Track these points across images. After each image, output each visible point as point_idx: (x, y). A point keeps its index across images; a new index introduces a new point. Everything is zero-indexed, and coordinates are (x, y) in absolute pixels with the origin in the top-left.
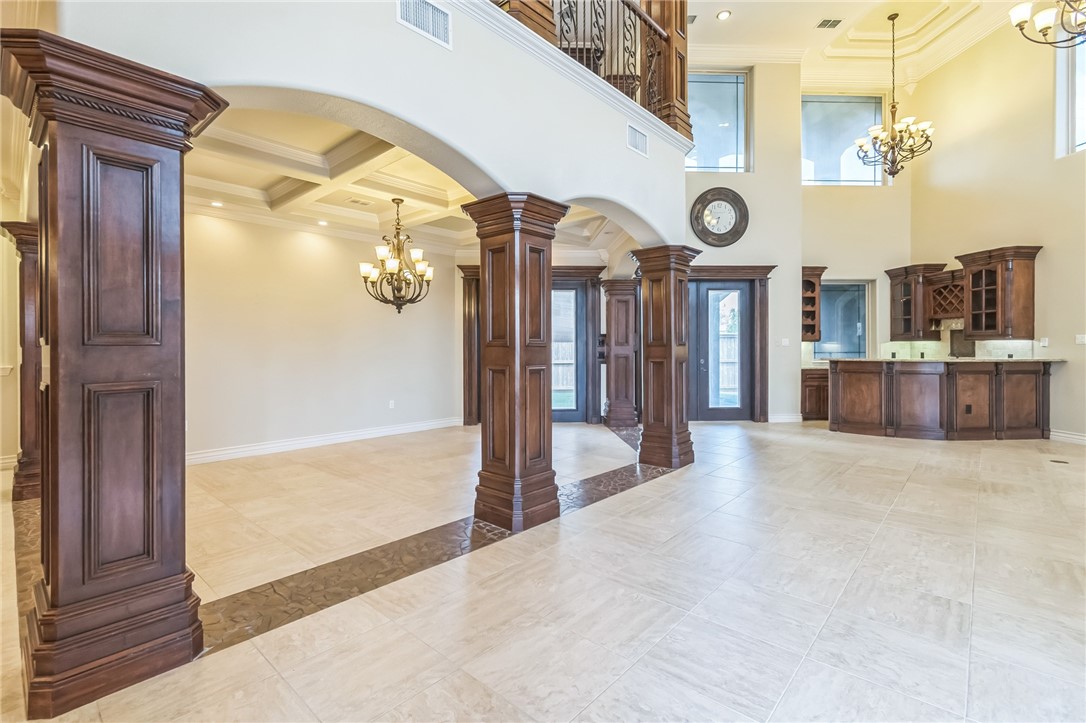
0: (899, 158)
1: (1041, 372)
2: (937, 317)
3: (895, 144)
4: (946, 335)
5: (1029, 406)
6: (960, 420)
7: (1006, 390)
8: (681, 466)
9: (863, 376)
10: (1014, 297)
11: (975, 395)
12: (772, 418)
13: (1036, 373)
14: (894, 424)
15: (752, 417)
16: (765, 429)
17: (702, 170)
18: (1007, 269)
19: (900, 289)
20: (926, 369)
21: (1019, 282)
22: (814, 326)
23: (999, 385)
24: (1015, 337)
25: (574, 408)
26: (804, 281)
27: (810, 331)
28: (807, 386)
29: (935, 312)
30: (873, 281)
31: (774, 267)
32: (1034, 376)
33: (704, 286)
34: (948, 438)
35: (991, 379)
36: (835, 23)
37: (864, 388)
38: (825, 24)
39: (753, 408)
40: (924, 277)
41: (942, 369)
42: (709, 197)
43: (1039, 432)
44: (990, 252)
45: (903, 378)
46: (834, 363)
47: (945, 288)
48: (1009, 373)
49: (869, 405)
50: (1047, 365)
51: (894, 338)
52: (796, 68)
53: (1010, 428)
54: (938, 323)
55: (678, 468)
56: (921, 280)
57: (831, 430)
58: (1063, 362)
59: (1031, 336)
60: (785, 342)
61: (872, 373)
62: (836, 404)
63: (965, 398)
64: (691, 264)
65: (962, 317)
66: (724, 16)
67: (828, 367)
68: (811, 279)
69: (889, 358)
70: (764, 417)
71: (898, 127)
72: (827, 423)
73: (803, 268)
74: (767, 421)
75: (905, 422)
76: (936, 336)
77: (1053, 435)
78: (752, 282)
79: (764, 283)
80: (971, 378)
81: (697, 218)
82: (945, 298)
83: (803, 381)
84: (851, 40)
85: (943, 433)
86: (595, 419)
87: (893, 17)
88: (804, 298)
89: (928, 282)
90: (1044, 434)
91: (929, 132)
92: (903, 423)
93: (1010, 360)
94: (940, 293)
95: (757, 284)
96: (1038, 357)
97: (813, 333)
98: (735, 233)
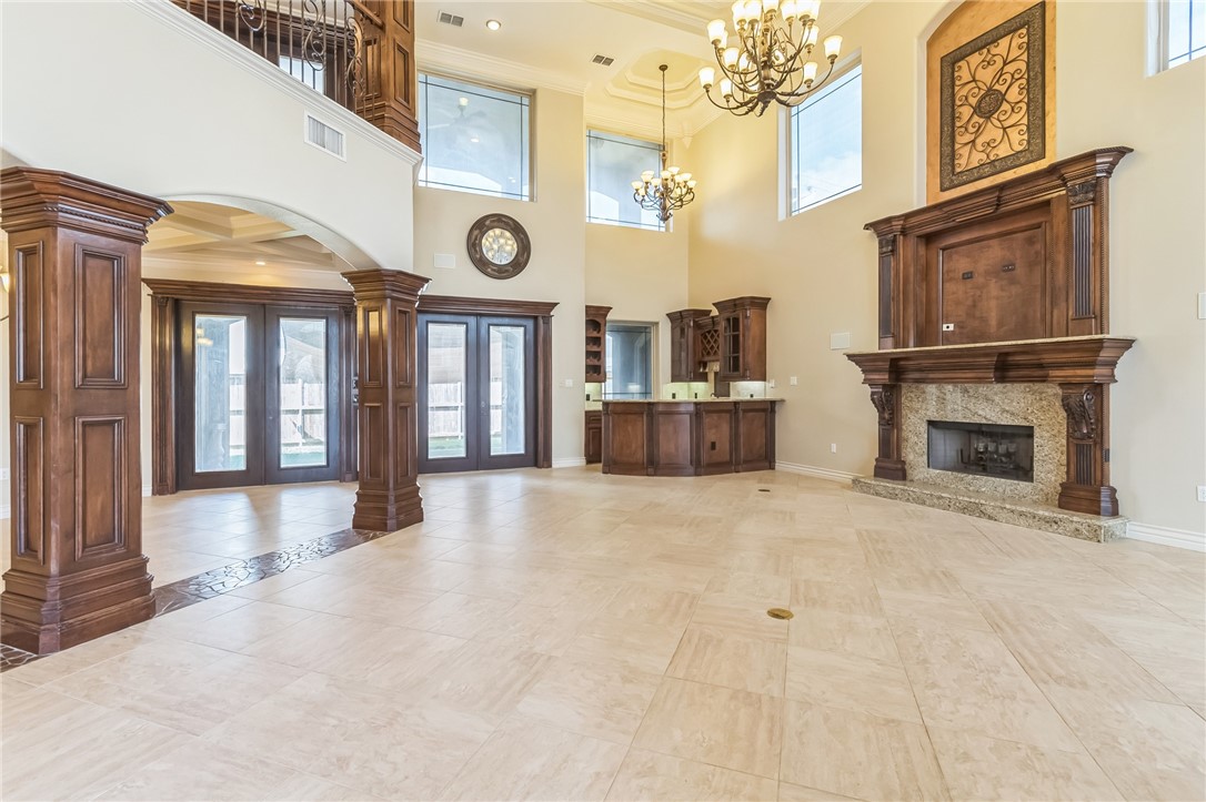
0: (668, 204)
1: (768, 409)
2: (706, 359)
3: (665, 192)
4: (711, 377)
5: (760, 441)
6: (705, 458)
7: (742, 429)
8: (399, 528)
9: (630, 417)
10: (750, 342)
11: (719, 432)
12: (555, 464)
13: (764, 410)
14: (653, 465)
15: (536, 464)
16: (548, 477)
17: (505, 196)
18: (746, 317)
19: (678, 331)
20: (682, 409)
21: (754, 329)
22: (599, 367)
23: (737, 421)
24: (753, 379)
25: (324, 463)
26: (587, 322)
27: (595, 371)
28: (590, 429)
29: (703, 355)
30: (657, 323)
31: (556, 304)
32: (763, 414)
33: (485, 322)
34: (697, 474)
35: (731, 417)
36: (609, 61)
37: (630, 428)
38: (598, 59)
39: (537, 454)
40: (694, 322)
41: (691, 408)
42: (488, 223)
43: (767, 464)
44: (735, 300)
45: (661, 419)
46: (606, 404)
47: (709, 332)
48: (744, 411)
49: (634, 446)
50: (773, 403)
51: (675, 378)
52: (578, 101)
53: (746, 462)
54: (705, 365)
55: (394, 531)
56: (692, 324)
57: (604, 473)
58: (783, 401)
59: (763, 378)
60: (569, 383)
61: (635, 414)
62: (607, 446)
63: (710, 436)
64: (419, 293)
65: (717, 360)
66: (494, 26)
67: (601, 408)
68: (596, 320)
69: (669, 399)
70: (547, 463)
71: (665, 174)
72: (600, 465)
73: (587, 307)
74: (550, 466)
75: (663, 461)
76: (703, 378)
77: (778, 465)
78: (536, 318)
79: (548, 319)
80: (715, 416)
81: (474, 245)
82: (709, 342)
83: (587, 423)
84: (631, 83)
85: (692, 470)
86: (349, 476)
87: (663, 68)
88: (587, 338)
89: (697, 326)
90: (772, 467)
91: (691, 184)
92: (662, 462)
93: (752, 399)
94: (706, 337)
95: (541, 321)
96: (769, 397)
97: (599, 373)
98: (517, 266)
